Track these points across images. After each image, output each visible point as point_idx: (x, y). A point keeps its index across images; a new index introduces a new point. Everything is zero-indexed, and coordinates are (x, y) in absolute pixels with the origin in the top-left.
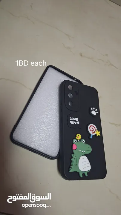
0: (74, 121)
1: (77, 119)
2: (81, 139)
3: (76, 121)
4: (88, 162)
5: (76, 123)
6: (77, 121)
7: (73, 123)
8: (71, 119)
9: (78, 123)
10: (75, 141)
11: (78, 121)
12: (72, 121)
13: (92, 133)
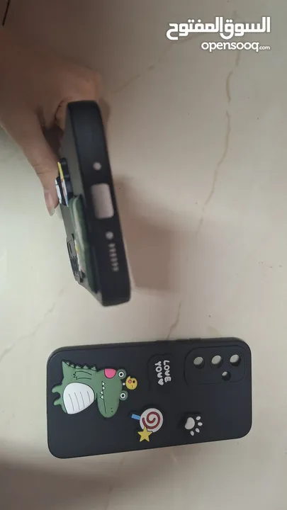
0: (163, 371)
1: (168, 379)
2: (129, 391)
3: (164, 376)
4: (82, 408)
5: (159, 375)
6: (163, 378)
7: (159, 369)
8: (167, 363)
9: (161, 382)
10: (122, 374)
11: (164, 381)
12: (163, 366)
13: (143, 419)
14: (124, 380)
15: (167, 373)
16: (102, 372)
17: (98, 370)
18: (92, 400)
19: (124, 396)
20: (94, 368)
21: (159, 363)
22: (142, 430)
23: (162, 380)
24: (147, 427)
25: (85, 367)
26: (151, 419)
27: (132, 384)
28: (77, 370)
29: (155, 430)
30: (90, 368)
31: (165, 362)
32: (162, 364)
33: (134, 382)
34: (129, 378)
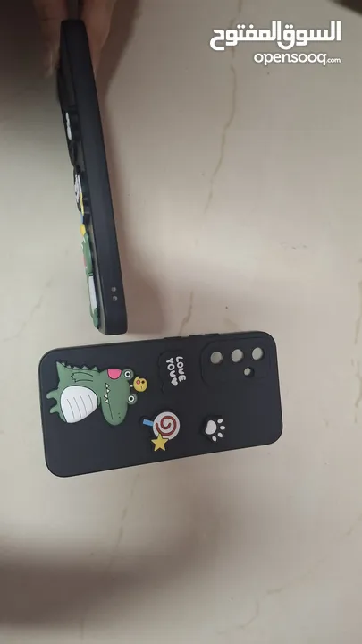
0: (177, 369)
1: (182, 378)
2: (137, 393)
3: (177, 375)
4: (84, 415)
5: (172, 374)
6: (177, 377)
7: (171, 367)
8: (180, 360)
9: (174, 382)
10: (128, 374)
11: (178, 381)
12: (175, 363)
13: (157, 425)
14: (131, 382)
15: (181, 371)
16: (105, 373)
17: (100, 371)
18: (95, 406)
19: (132, 399)
20: (95, 369)
21: (171, 360)
22: (156, 438)
23: (175, 379)
24: (163, 434)
25: (85, 368)
26: (166, 424)
27: (141, 386)
28: (74, 371)
29: (171, 437)
30: (90, 369)
31: (177, 358)
32: (175, 360)
33: (143, 382)
34: (137, 378)
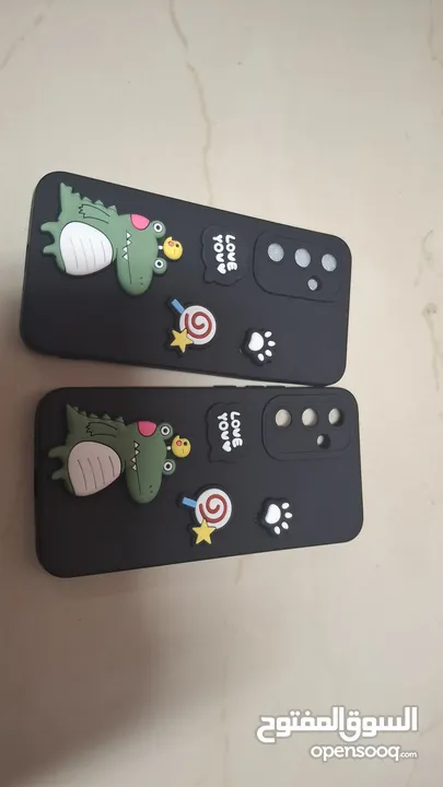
0: (231, 429)
1: (238, 442)
2: (177, 459)
3: (231, 437)
4: (101, 486)
5: (224, 436)
6: (231, 440)
7: (224, 426)
8: (236, 417)
9: (227, 447)
11: (231, 446)
12: (229, 421)
13: (201, 506)
15: (236, 433)
18: (118, 472)
20: (121, 419)
21: (224, 416)
22: (199, 525)
23: (228, 443)
24: (208, 520)
26: (213, 507)
29: (219, 525)
31: (233, 414)
32: (229, 417)
33: (185, 444)
34: (178, 438)
